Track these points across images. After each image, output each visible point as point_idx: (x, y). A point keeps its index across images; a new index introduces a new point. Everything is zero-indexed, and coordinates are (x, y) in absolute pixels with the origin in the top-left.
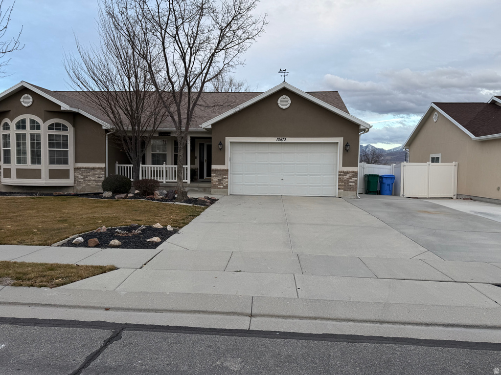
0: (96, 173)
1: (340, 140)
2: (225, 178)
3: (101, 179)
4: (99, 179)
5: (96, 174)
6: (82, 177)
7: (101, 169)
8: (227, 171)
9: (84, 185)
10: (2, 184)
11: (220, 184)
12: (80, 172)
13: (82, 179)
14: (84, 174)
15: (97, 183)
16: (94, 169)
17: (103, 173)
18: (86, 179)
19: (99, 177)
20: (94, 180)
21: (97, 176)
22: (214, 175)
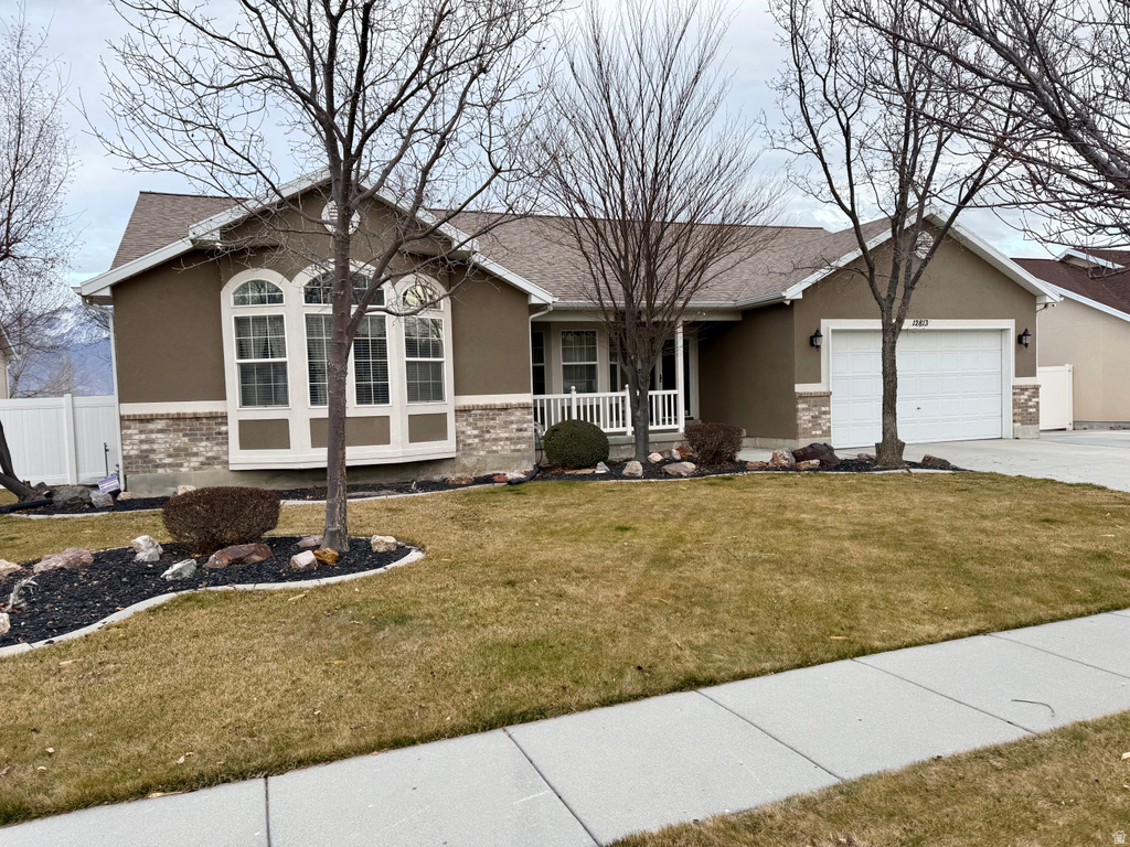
0: (513, 418)
1: (1010, 324)
2: (825, 413)
3: (525, 434)
4: (520, 434)
5: (512, 423)
6: (476, 432)
7: (524, 407)
8: (828, 395)
9: (482, 453)
10: (231, 468)
11: (816, 426)
12: (471, 420)
13: (475, 436)
14: (480, 424)
15: (516, 444)
16: (506, 408)
17: (532, 417)
18: (487, 436)
19: (521, 430)
20: (507, 439)
21: (515, 426)
22: (804, 406)
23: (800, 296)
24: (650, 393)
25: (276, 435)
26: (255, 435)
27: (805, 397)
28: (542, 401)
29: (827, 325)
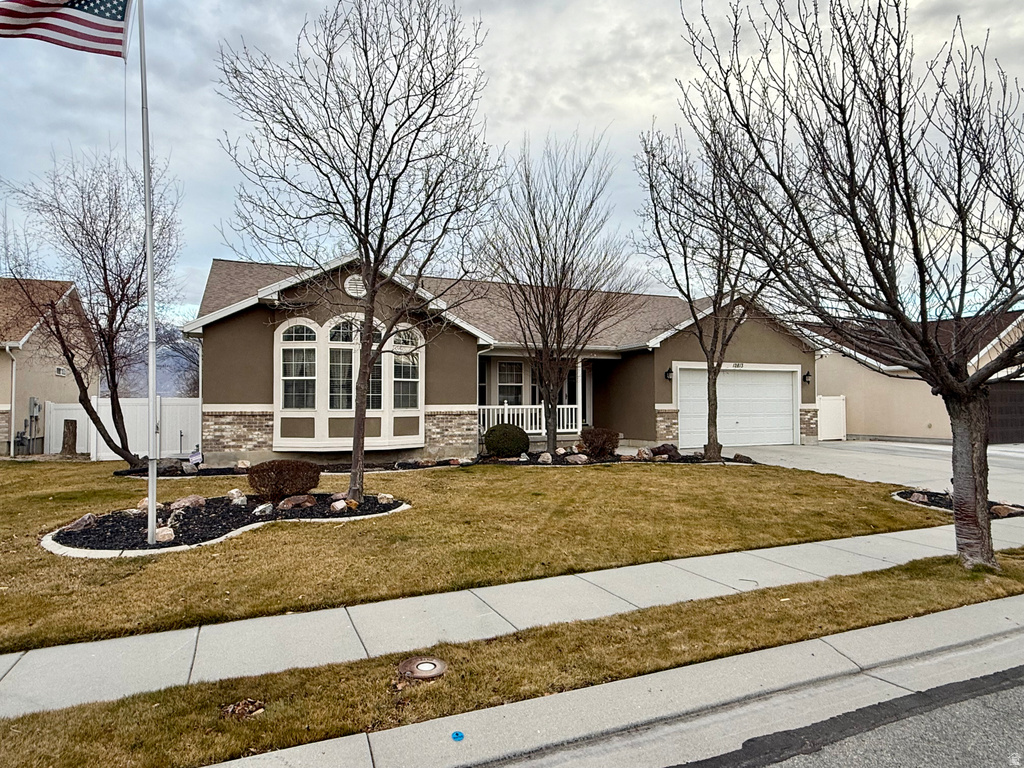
0: (464, 421)
1: (798, 368)
2: (675, 424)
3: (472, 432)
4: (468, 432)
5: (463, 424)
6: (438, 430)
7: (472, 414)
8: (677, 412)
9: (442, 445)
10: (274, 450)
11: (669, 432)
12: (435, 422)
13: (438, 433)
14: (441, 425)
15: (466, 439)
16: (459, 415)
17: (477, 421)
18: (446, 433)
19: (469, 430)
20: (460, 435)
21: (465, 427)
22: (661, 419)
23: (658, 346)
24: (558, 406)
25: (306, 428)
26: (291, 428)
27: (661, 413)
28: (484, 410)
29: (676, 365)
